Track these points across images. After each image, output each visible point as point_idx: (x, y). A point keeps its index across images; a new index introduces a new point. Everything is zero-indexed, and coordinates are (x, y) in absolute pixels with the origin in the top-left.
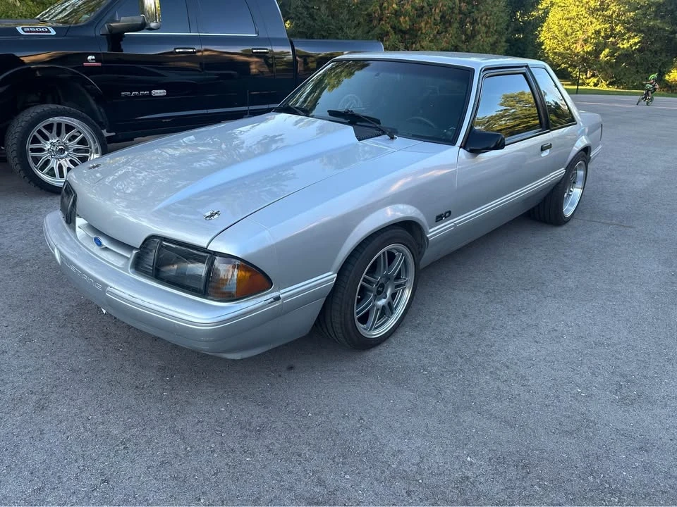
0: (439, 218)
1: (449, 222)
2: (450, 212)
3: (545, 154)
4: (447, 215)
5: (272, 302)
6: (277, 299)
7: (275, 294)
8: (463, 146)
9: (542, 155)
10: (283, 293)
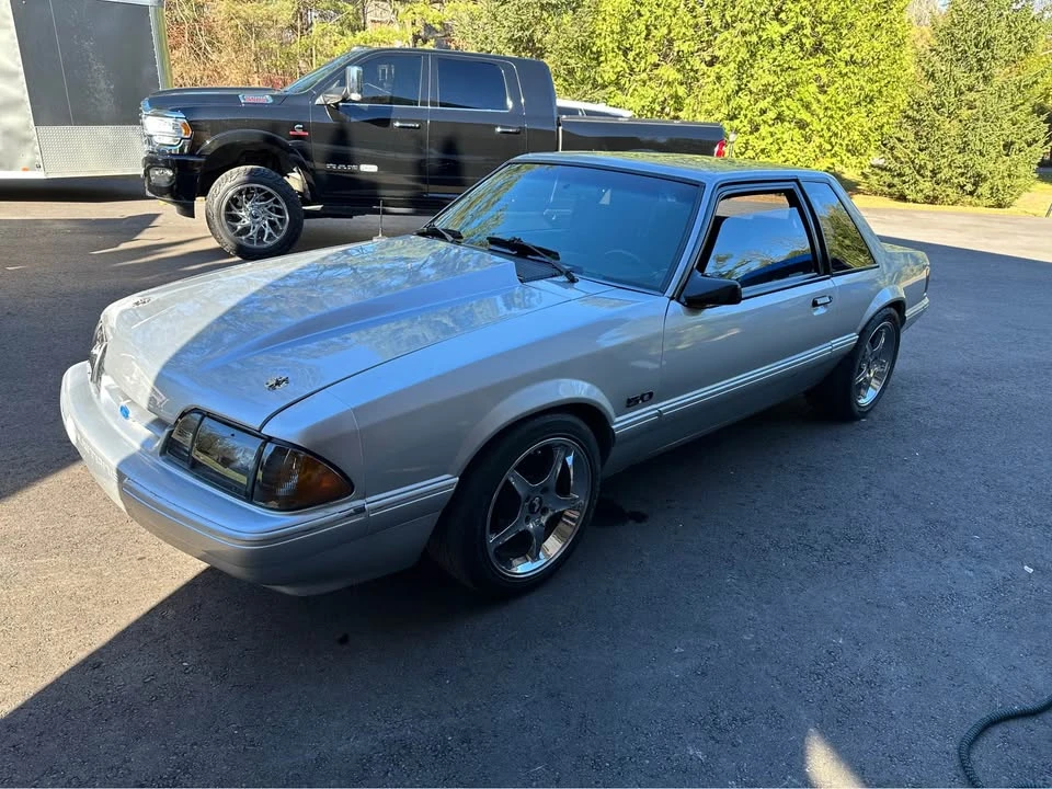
0: (632, 403)
1: (650, 408)
2: (651, 395)
3: (821, 311)
4: (647, 398)
5: (351, 515)
6: (361, 510)
7: (359, 503)
8: (676, 297)
9: (815, 314)
10: (372, 502)
